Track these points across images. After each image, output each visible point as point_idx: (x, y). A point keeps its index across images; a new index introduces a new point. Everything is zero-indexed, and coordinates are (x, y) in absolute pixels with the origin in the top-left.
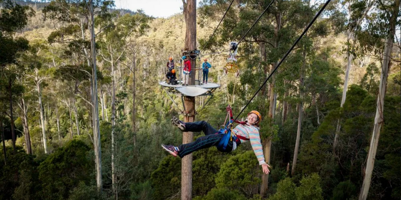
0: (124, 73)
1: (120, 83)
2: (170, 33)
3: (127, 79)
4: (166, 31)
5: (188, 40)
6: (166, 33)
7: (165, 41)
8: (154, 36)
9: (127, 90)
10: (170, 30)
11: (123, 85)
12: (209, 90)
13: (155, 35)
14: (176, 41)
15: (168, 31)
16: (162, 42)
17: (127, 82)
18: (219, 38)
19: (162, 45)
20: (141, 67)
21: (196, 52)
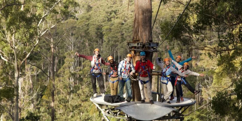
0: (38, 80)
1: (31, 98)
2: (113, 14)
3: (43, 91)
4: (107, 10)
5: (138, 26)
6: (107, 13)
7: (106, 27)
8: (88, 19)
9: (42, 109)
10: (114, 9)
11: (35, 101)
12: (176, 109)
13: (88, 17)
14: (124, 26)
15: (110, 10)
16: (101, 29)
17: (42, 96)
18: (193, 19)
19: (101, 33)
20: (67, 71)
21: (152, 45)
